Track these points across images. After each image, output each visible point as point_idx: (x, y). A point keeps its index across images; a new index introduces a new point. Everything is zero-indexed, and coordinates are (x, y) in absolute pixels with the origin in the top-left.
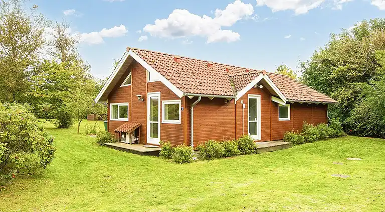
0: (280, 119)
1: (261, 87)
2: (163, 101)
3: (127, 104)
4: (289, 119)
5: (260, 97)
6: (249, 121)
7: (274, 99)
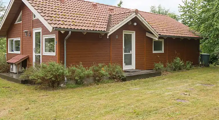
0: (154, 52)
1: (135, 24)
2: (43, 36)
3: (19, 39)
4: (163, 51)
5: (134, 33)
6: (124, 54)
7: (148, 35)
